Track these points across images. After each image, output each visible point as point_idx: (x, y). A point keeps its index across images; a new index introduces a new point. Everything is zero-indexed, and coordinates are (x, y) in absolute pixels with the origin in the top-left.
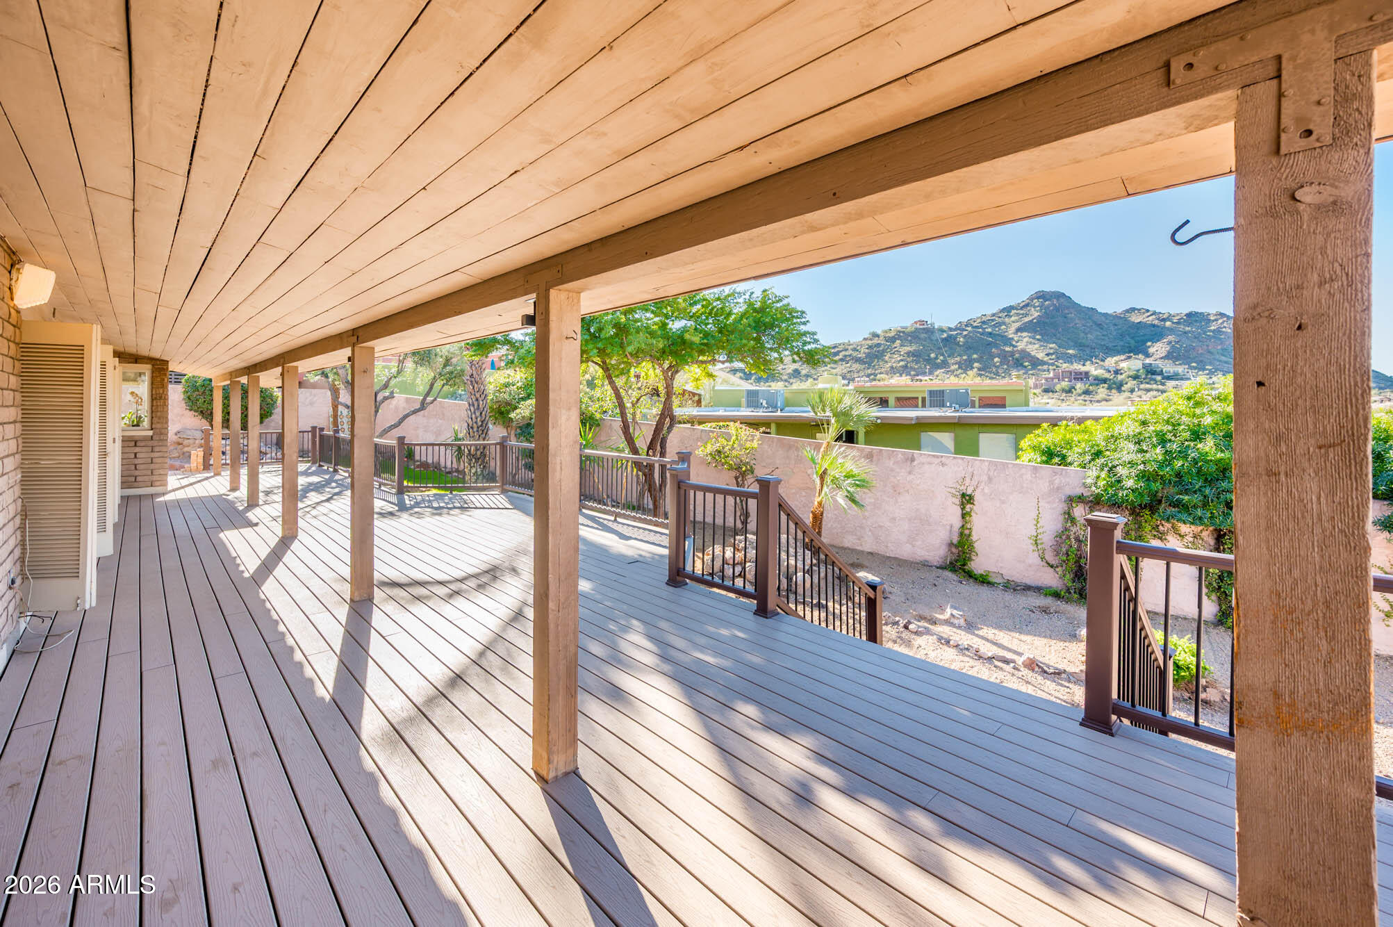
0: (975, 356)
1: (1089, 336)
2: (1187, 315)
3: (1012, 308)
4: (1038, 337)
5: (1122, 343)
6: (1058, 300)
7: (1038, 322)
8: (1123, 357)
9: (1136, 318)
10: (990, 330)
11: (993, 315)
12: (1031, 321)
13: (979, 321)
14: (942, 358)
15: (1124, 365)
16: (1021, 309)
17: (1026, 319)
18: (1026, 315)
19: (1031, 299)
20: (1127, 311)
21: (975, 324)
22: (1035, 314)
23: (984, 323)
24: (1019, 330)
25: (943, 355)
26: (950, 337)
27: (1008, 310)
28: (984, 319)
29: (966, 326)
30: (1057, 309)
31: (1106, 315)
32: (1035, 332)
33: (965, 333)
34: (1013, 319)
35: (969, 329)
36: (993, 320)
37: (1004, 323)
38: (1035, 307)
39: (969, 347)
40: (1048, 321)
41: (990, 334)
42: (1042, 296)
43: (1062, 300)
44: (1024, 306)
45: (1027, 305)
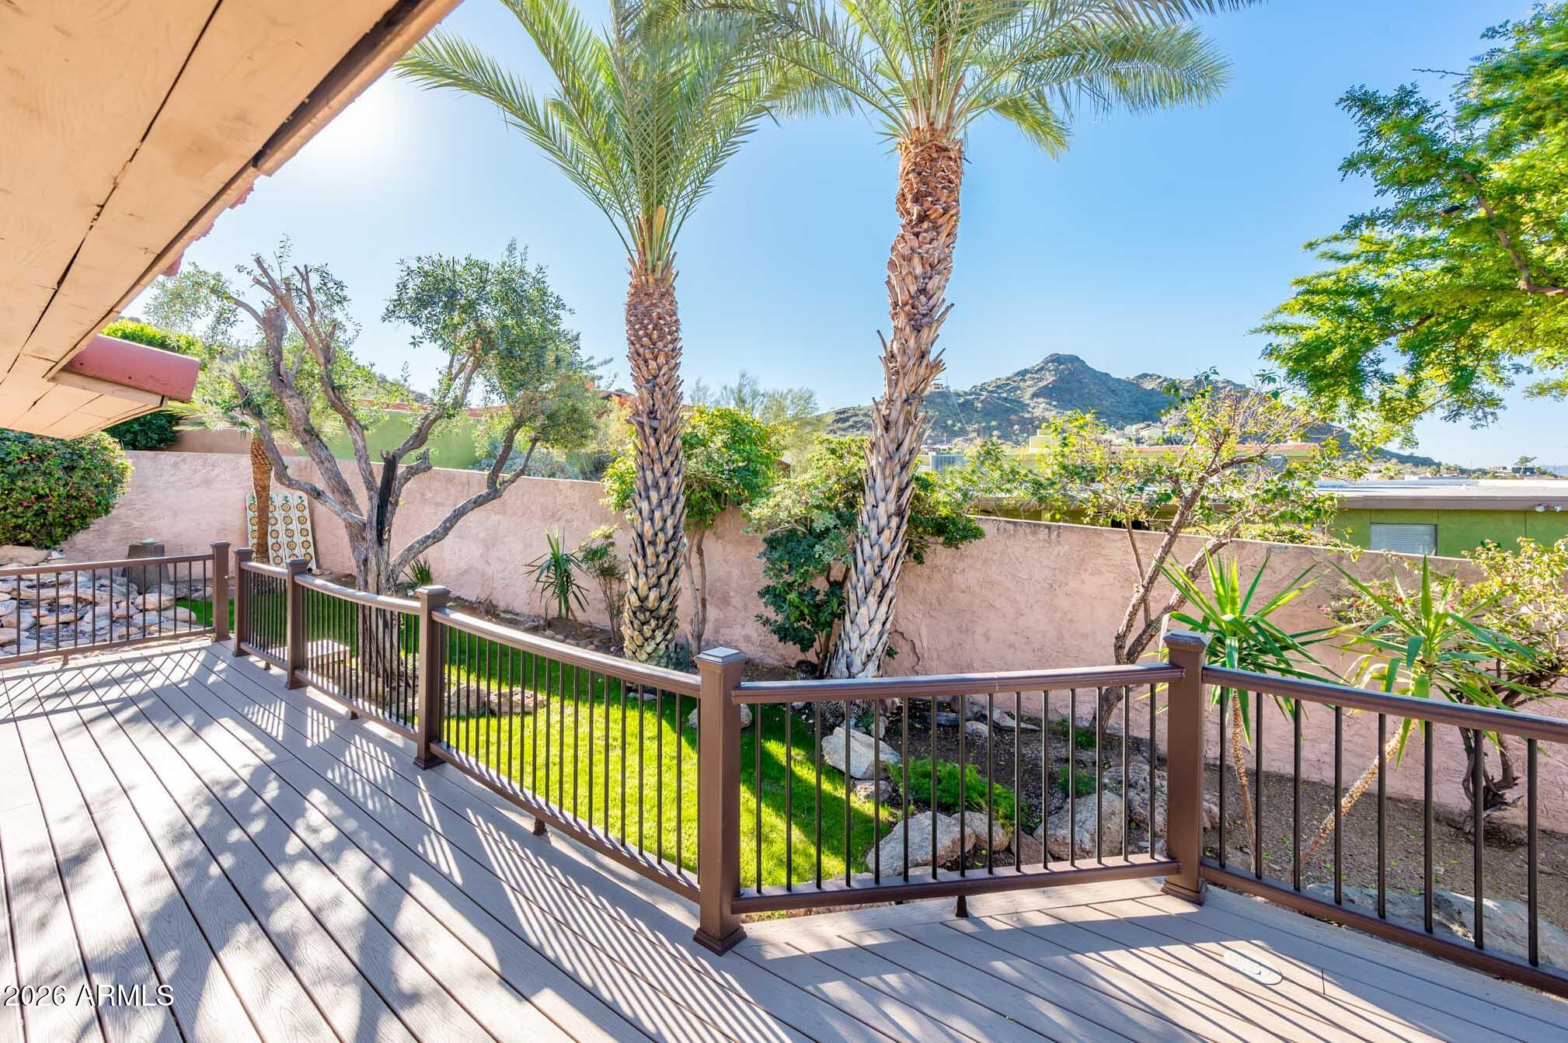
0: (993, 423)
1: (1104, 402)
3: (1026, 372)
4: (1054, 403)
5: (1136, 411)
6: (1072, 364)
7: (1053, 387)
8: (1142, 425)
9: (1148, 385)
10: (1005, 395)
11: (1008, 379)
12: (1047, 386)
13: (994, 385)
14: (959, 424)
15: (1144, 433)
16: (1036, 372)
17: (1041, 384)
18: (1041, 379)
19: (1046, 362)
20: (1140, 377)
21: (990, 389)
22: (1050, 378)
23: (998, 387)
24: (1035, 395)
25: (960, 422)
26: (967, 401)
27: (1023, 373)
28: (999, 383)
29: (981, 390)
30: (1072, 373)
31: (1119, 380)
32: (1051, 398)
33: (982, 398)
34: (1028, 383)
35: (985, 393)
36: (1008, 384)
37: (1019, 388)
38: (1049, 371)
39: (987, 414)
40: (1062, 386)
41: (1006, 399)
42: (1057, 359)
43: (1076, 364)
44: (1039, 370)
45: (1042, 369)
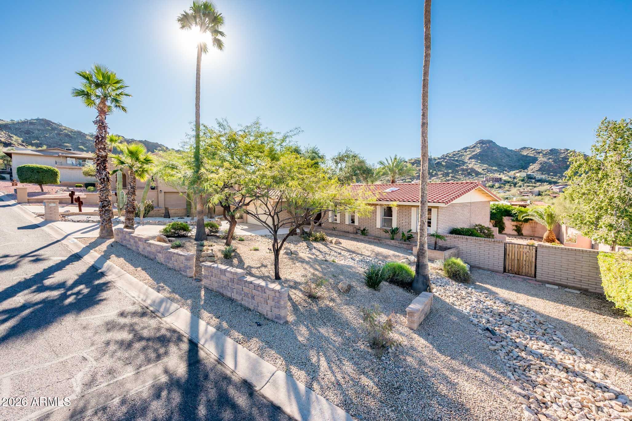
0: (450, 171)
1: (503, 161)
2: (551, 150)
3: (467, 148)
4: (479, 161)
5: (518, 164)
6: (489, 144)
7: (480, 154)
8: (518, 171)
9: (525, 153)
10: (456, 159)
11: (459, 151)
12: (476, 154)
13: (452, 154)
14: (435, 172)
15: (518, 175)
16: (472, 148)
17: (474, 153)
18: (474, 151)
19: (477, 144)
20: (522, 149)
21: (450, 156)
22: (478, 151)
23: (454, 155)
24: (470, 158)
25: (435, 170)
26: (438, 162)
27: (465, 149)
28: (454, 153)
29: (446, 157)
30: (488, 148)
31: (511, 150)
32: (478, 159)
33: (446, 160)
34: (468, 153)
36: (458, 154)
37: (463, 155)
38: (478, 148)
39: (447, 167)
40: (484, 154)
42: (482, 142)
43: (491, 144)
44: (473, 147)
45: (475, 146)
